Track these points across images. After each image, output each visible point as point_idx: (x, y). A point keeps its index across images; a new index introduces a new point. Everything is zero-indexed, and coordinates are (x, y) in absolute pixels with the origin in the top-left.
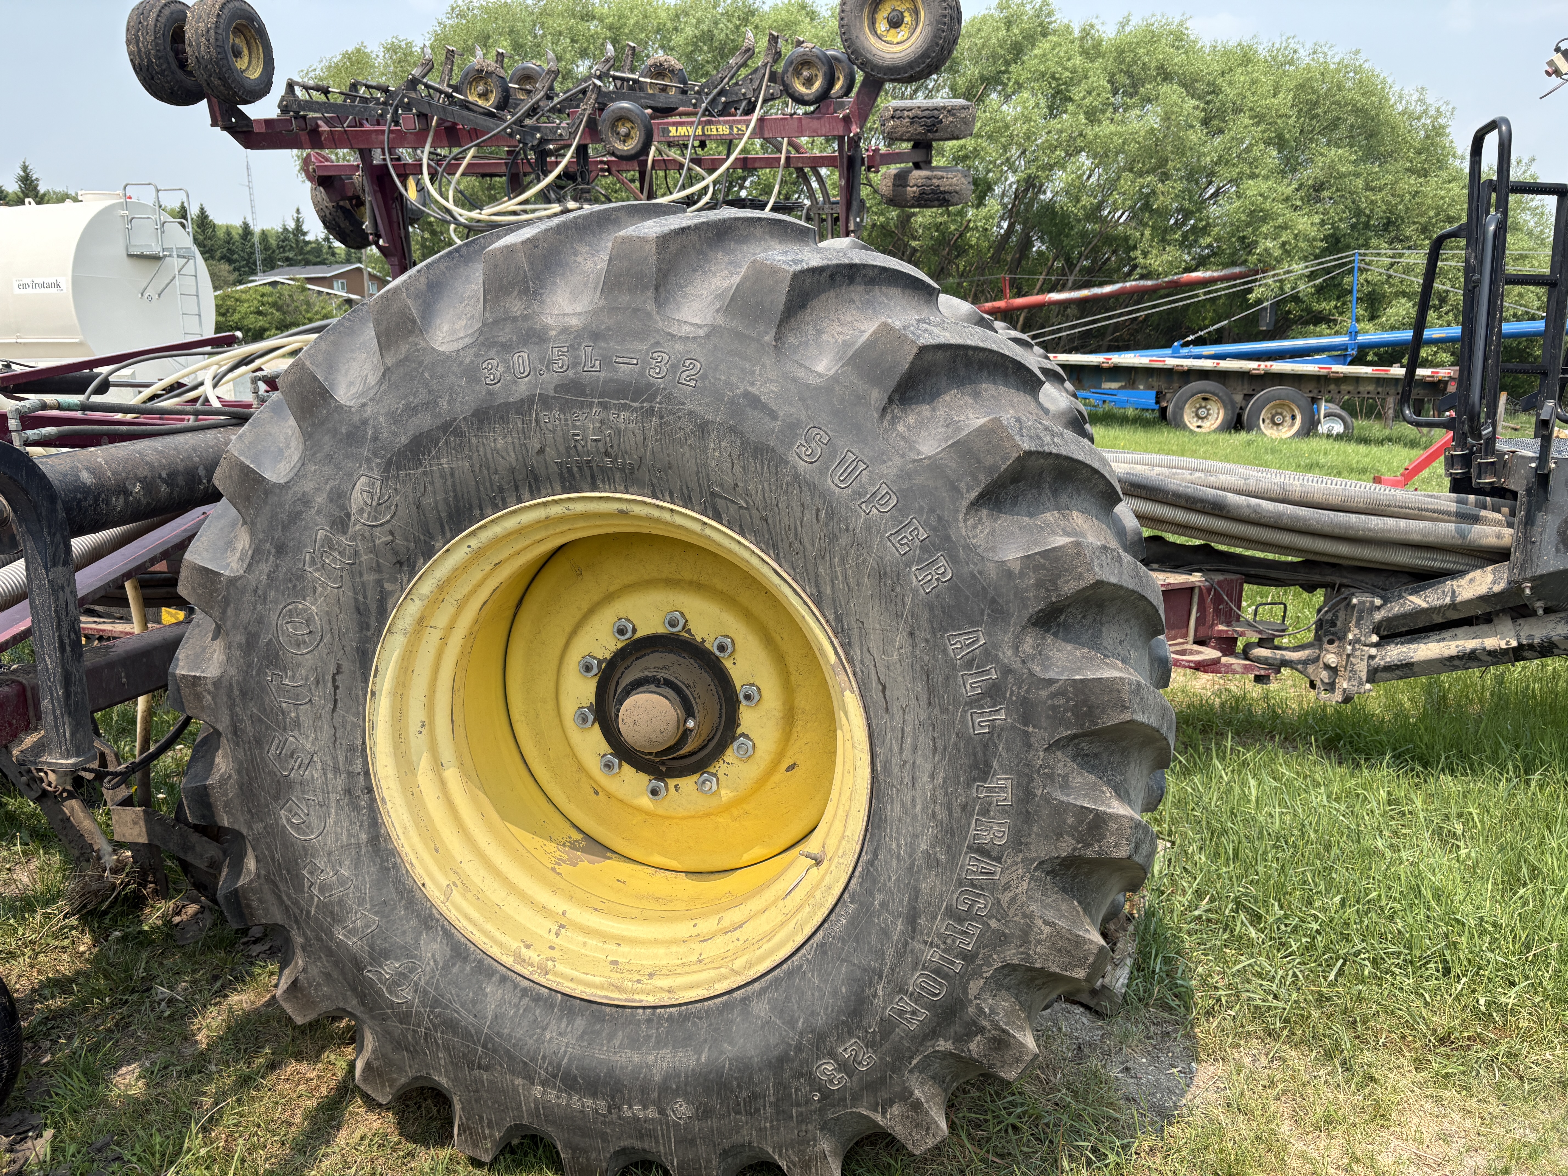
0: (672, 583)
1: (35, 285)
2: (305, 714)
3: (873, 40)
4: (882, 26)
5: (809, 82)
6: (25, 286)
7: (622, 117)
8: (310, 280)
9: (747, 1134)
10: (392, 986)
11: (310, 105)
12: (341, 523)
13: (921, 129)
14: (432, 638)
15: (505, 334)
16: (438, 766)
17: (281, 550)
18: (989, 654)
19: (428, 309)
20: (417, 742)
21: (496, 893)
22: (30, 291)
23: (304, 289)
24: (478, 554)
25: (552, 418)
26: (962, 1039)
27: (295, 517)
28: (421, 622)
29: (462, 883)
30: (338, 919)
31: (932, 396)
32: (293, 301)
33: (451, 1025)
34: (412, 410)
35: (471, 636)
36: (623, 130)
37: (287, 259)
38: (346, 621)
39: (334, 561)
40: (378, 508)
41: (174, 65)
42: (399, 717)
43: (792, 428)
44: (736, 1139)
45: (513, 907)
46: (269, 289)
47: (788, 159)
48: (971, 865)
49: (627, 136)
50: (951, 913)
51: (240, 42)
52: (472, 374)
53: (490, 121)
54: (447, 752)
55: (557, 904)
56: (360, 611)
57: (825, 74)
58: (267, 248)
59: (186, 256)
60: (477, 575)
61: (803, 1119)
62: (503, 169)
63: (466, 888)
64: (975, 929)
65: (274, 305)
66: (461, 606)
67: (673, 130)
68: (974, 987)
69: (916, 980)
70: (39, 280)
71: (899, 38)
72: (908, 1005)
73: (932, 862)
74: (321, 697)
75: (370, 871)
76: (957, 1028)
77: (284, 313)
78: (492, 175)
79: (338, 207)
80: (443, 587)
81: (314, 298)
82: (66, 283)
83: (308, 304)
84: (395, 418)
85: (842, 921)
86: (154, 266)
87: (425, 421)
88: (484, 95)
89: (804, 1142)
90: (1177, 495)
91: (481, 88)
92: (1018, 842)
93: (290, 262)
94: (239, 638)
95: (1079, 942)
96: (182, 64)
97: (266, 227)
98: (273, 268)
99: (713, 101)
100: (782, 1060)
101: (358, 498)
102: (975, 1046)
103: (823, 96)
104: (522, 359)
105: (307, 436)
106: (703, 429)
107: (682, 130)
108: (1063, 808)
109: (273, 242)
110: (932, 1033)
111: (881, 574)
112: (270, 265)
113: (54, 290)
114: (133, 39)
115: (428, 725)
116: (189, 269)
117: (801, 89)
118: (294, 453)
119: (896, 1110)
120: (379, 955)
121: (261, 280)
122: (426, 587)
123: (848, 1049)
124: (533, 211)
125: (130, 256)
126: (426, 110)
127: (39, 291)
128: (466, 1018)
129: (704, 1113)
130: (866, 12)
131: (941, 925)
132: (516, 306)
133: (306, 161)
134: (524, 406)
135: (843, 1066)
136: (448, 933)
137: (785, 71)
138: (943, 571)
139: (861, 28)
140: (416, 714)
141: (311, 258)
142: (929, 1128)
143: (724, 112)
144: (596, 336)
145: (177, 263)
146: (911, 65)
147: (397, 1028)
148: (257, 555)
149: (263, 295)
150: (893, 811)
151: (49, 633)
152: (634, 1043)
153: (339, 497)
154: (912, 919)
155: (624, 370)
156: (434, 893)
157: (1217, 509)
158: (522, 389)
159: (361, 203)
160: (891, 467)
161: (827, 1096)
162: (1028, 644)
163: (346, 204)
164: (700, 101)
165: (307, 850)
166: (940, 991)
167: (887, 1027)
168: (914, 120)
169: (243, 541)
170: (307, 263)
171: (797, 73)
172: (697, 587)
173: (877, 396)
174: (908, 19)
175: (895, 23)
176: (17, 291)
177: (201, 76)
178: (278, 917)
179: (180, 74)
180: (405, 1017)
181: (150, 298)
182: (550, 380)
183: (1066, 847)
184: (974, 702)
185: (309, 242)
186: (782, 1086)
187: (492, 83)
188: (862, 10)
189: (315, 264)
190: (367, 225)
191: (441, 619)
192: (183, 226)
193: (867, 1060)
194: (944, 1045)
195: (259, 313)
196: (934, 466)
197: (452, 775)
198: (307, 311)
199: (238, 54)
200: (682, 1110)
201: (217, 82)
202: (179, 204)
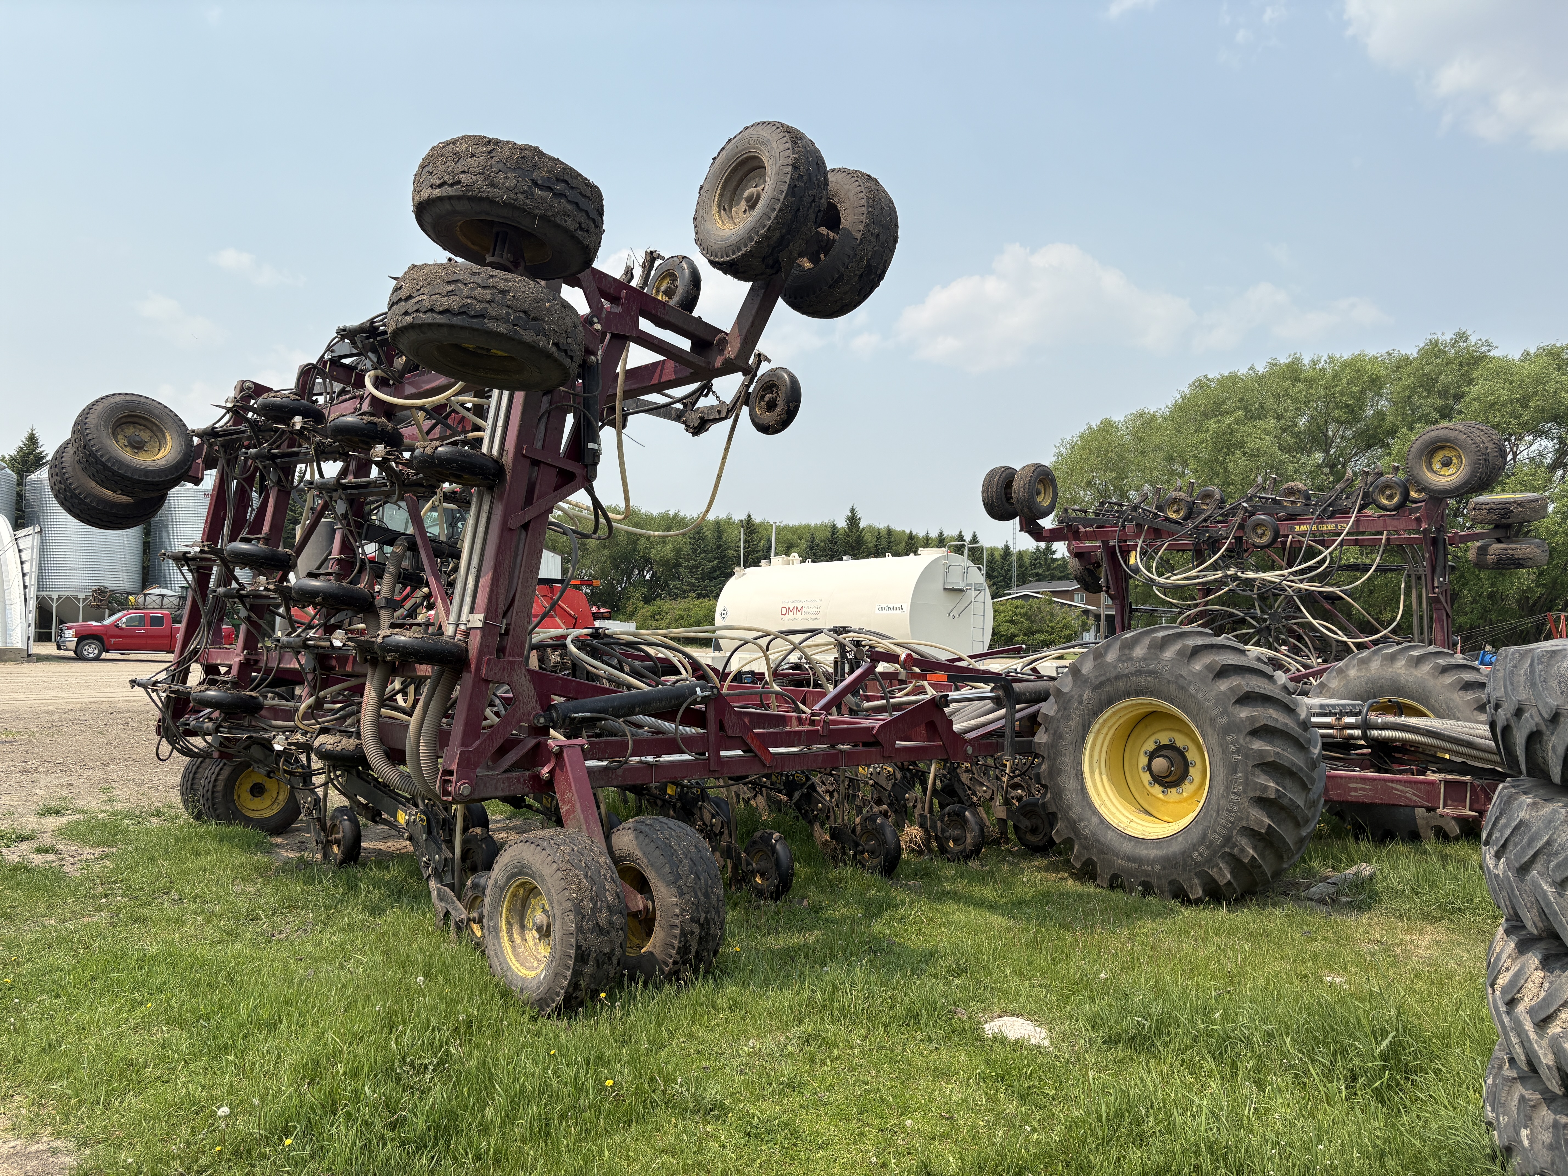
0: (1172, 730)
1: (889, 608)
2: (1067, 752)
3: (1429, 475)
4: (1437, 466)
5: (1390, 497)
6: (883, 609)
7: (1259, 524)
8: (1055, 593)
9: (1175, 876)
10: (1084, 828)
11: (1075, 519)
12: (1081, 703)
13: (1495, 517)
14: (1101, 736)
15: (1124, 658)
16: (1101, 774)
17: (1065, 709)
18: (1237, 741)
19: (1106, 652)
20: (1096, 765)
21: (1114, 810)
22: (885, 612)
23: (1051, 602)
24: (1114, 713)
25: (1133, 679)
26: (1232, 848)
27: (1069, 701)
28: (1099, 731)
29: (1103, 804)
30: (1070, 809)
31: (1228, 677)
32: (1040, 612)
33: (1098, 841)
34: (1100, 675)
35: (1113, 739)
36: (1260, 531)
37: (1037, 575)
38: (1080, 728)
39: (1078, 712)
40: (1090, 700)
41: (1004, 500)
42: (1091, 757)
43: (1190, 682)
44: (1173, 878)
45: (1118, 814)
46: (1020, 602)
47: (1388, 539)
48: (1232, 797)
49: (1263, 534)
50: (1228, 810)
51: (1041, 487)
52: (1115, 667)
53: (1178, 527)
54: (1104, 770)
55: (1131, 817)
56: (1084, 726)
57: (1401, 493)
58: (1021, 566)
59: (979, 590)
60: (1114, 720)
61: (1190, 871)
62: (1191, 547)
63: (1106, 806)
64: (1234, 815)
65: (1025, 615)
66: (1110, 728)
67: (1297, 528)
68: (1235, 832)
69: (1218, 829)
70: (891, 606)
71: (1450, 472)
72: (1217, 836)
73: (1223, 796)
74: (1072, 748)
75: (1080, 797)
76: (1230, 845)
77: (1032, 622)
78: (1183, 551)
79: (1086, 569)
80: (1105, 721)
81: (1057, 609)
82: (907, 607)
83: (1052, 615)
84: (1096, 677)
85: (1202, 814)
86: (958, 596)
87: (1103, 678)
88: (1177, 512)
89: (1190, 879)
90: (1449, 737)
91: (1175, 508)
92: (1245, 791)
93: (1039, 578)
94: (1052, 732)
95: (1262, 821)
96: (1008, 499)
97: (1023, 548)
98: (1024, 583)
99: (1325, 509)
100: (1184, 852)
101: (1085, 697)
102: (1236, 851)
103: (1400, 507)
104: (1127, 664)
105: (1074, 681)
106: (1169, 682)
107: (1303, 528)
108: (1257, 783)
109: (1027, 561)
110: (1224, 846)
111: (1211, 719)
112: (1023, 580)
113: (899, 612)
114: (985, 490)
115: (1099, 761)
116: (981, 598)
117: (1385, 502)
118: (1071, 685)
119: (1215, 870)
120: (1081, 820)
121: (1016, 592)
122: (1101, 721)
123: (1201, 849)
124: (1205, 576)
125: (945, 589)
126: (1141, 522)
127: (890, 612)
128: (1102, 839)
129: (1164, 868)
130: (1424, 459)
131: (1225, 813)
132: (1127, 652)
133: (1069, 546)
134: (1127, 675)
135: (1200, 854)
136: (1100, 816)
137: (1373, 492)
138: (1225, 719)
139: (1421, 468)
140: (1096, 757)
141: (1057, 573)
142: (1224, 876)
143: (1332, 516)
144: (1145, 659)
145: (973, 593)
146: (1457, 489)
147: (1083, 841)
148: (1059, 710)
149: (1017, 607)
150: (1215, 783)
151: (1009, 725)
152: (1146, 848)
153: (1081, 696)
154: (1218, 812)
155: (1151, 667)
156: (1097, 806)
157: (1469, 745)
158: (1127, 671)
159: (1099, 566)
160: (1213, 693)
161: (1196, 863)
162: (1248, 739)
163: (1091, 567)
164: (1315, 510)
165: (1064, 789)
166: (1225, 832)
167: (1212, 842)
168: (1490, 511)
169: (1055, 707)
170: (1053, 578)
171: (1382, 492)
172: (1179, 731)
173: (1211, 676)
174: (1455, 461)
175: (1447, 464)
176: (877, 612)
177: (1018, 507)
178: (1055, 810)
179: (1007, 505)
180: (1086, 839)
181: (953, 616)
182: (1133, 669)
183: (1258, 794)
184: (1233, 753)
185: (1056, 560)
186: (1184, 860)
187: (1182, 505)
188: (1420, 458)
189: (1060, 579)
190: (1102, 581)
191: (1104, 731)
192: (980, 569)
193: (1206, 853)
194: (1227, 850)
195: (1012, 622)
196: (1224, 693)
197: (1104, 777)
198: (1051, 621)
199: (1038, 493)
200: (1158, 867)
201: (1026, 510)
202: (957, 533)
